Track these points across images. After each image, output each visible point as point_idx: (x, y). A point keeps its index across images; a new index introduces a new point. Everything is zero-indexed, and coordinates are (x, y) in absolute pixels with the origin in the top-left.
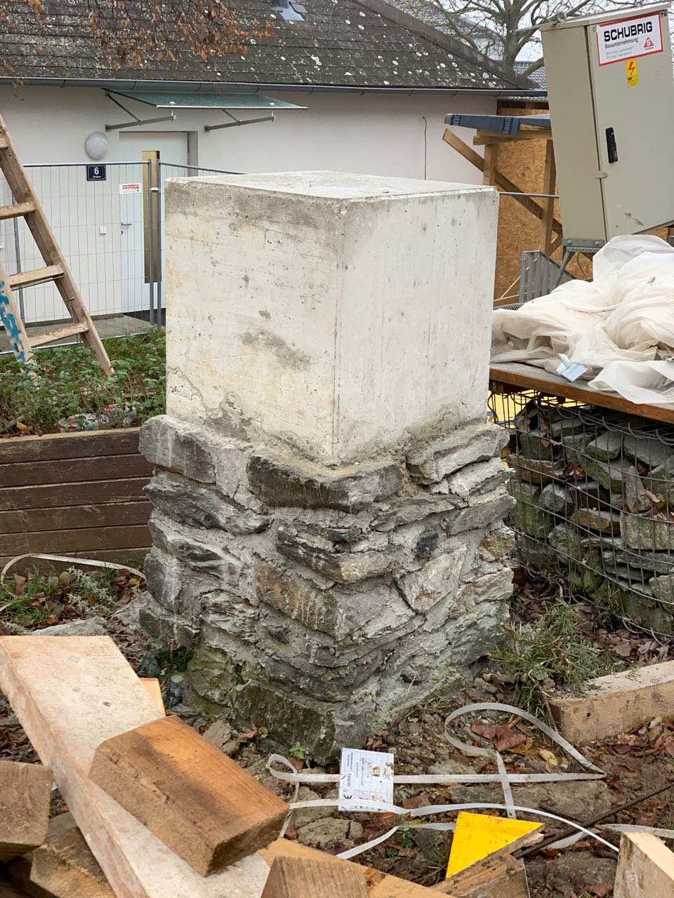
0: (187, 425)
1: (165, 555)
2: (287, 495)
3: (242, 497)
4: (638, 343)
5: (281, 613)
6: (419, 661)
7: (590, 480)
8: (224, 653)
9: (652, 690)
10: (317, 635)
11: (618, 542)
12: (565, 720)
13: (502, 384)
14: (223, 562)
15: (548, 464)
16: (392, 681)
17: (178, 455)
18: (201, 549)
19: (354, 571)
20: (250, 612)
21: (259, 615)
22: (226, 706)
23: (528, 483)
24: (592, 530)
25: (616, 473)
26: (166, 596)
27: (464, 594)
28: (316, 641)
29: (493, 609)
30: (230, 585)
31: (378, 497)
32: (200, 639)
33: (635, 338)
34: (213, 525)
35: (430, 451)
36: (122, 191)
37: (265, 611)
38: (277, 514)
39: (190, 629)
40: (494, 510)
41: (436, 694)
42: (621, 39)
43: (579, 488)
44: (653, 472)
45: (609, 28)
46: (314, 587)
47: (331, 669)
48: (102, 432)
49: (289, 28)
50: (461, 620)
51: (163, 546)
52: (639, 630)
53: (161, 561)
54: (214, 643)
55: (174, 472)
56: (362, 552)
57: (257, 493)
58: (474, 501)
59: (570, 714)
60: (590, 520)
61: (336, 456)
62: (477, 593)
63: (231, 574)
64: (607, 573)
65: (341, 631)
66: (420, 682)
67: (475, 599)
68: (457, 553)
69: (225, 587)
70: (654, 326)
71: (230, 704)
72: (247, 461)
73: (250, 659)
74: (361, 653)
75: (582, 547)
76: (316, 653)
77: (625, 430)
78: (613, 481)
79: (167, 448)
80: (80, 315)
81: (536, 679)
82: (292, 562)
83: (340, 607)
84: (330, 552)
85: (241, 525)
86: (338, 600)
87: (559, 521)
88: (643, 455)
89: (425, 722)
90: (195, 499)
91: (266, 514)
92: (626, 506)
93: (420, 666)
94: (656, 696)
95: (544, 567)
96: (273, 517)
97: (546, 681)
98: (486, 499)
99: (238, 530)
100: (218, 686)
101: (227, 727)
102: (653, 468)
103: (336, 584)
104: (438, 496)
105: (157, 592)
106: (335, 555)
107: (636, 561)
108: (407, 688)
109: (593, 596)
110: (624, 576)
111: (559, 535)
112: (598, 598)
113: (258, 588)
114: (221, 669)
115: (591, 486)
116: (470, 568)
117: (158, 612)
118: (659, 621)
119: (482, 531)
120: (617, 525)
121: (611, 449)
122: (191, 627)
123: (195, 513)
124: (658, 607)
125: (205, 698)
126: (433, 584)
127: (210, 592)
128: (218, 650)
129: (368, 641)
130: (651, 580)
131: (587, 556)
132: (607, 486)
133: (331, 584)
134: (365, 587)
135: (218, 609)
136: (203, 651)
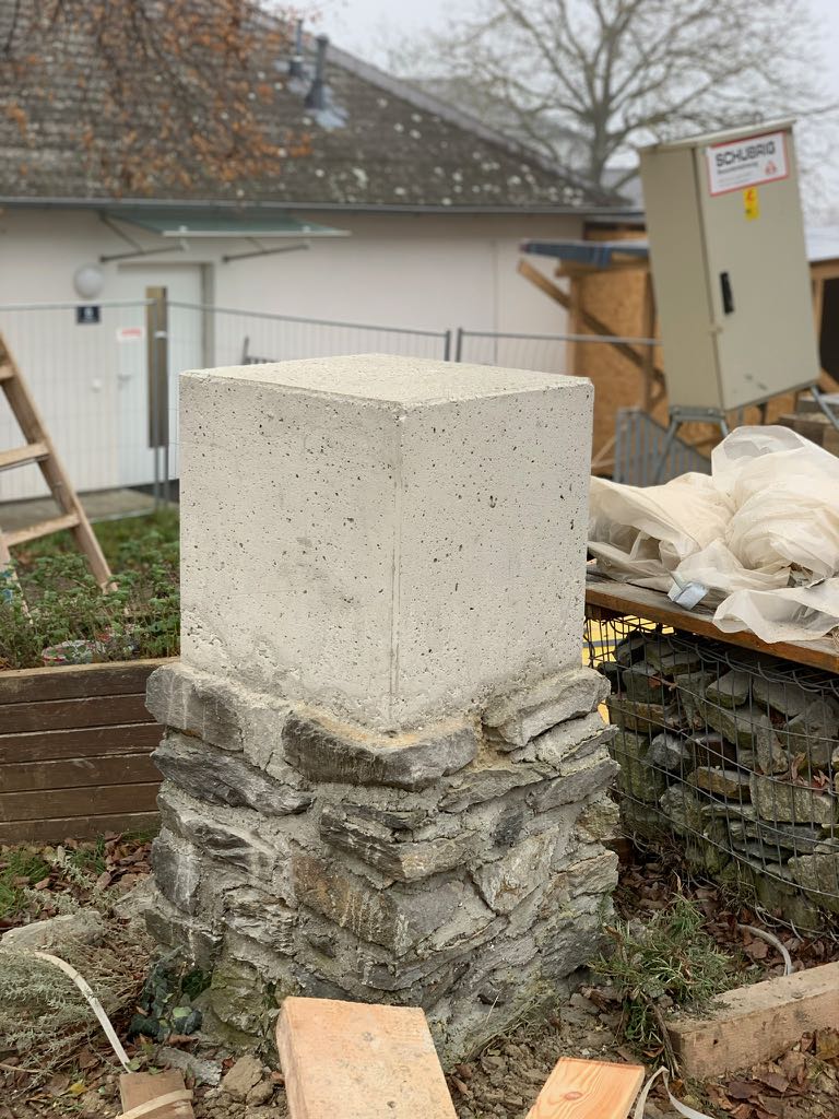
0: (207, 676)
1: (178, 840)
2: (333, 768)
3: (276, 769)
4: (767, 563)
5: (326, 919)
6: (500, 976)
7: (711, 731)
8: (253, 968)
9: (794, 1008)
10: (372, 948)
11: (748, 811)
12: (686, 1050)
13: (600, 610)
14: (252, 851)
15: (658, 709)
16: (468, 1002)
17: (194, 714)
18: (225, 833)
19: (419, 865)
20: (286, 915)
21: (297, 920)
22: (255, 1035)
23: (633, 731)
24: (715, 795)
25: (744, 723)
26: (178, 892)
27: (556, 887)
28: (370, 956)
29: (592, 904)
30: (261, 879)
31: (448, 770)
32: (222, 948)
33: (763, 558)
34: (239, 802)
35: (511, 709)
36: (120, 338)
37: (305, 915)
38: (320, 791)
39: (210, 936)
40: (593, 780)
41: (522, 1017)
42: (737, 163)
43: (698, 741)
44: (791, 722)
45: (722, 150)
46: (368, 885)
47: (390, 992)
48: (97, 666)
49: (327, 136)
50: (553, 920)
51: (176, 829)
52: (777, 923)
53: (174, 847)
54: (241, 953)
55: (190, 735)
56: (428, 840)
57: (295, 764)
58: (567, 769)
59: (692, 1043)
60: (713, 782)
61: (394, 720)
62: (573, 885)
63: (262, 866)
64: (734, 849)
65: (402, 944)
66: (503, 1003)
67: (570, 893)
68: (546, 836)
69: (254, 882)
70: (787, 546)
71: (260, 1033)
72: (282, 724)
73: (287, 977)
74: (428, 970)
75: (702, 815)
76: (370, 972)
77: (754, 670)
78: (741, 734)
79: (181, 705)
80: (68, 506)
81: (648, 996)
82: (339, 853)
83: (401, 912)
84: (388, 842)
85: (275, 804)
86: (398, 902)
87: (673, 782)
88: (777, 702)
89: (509, 1056)
90: (216, 769)
91: (307, 790)
92: (758, 765)
93: (502, 982)
94: (799, 1015)
95: (654, 838)
96: (316, 794)
97: (661, 999)
98: (583, 765)
99: (270, 810)
100: (244, 1010)
101: (257, 1064)
102: (790, 718)
103: (396, 882)
104: (523, 765)
105: (167, 887)
106: (394, 846)
107: (772, 836)
108: (487, 1011)
109: (718, 878)
110: (757, 854)
111: (673, 799)
112: (724, 880)
113: (297, 885)
114: (248, 987)
115: (713, 738)
116: (564, 853)
117: (169, 913)
118: (801, 913)
119: (577, 807)
120: (746, 789)
121: (737, 693)
122: (211, 933)
123: (216, 787)
124: (799, 894)
125: (229, 1025)
126: (517, 877)
127: (234, 888)
128: (244, 963)
129: (436, 954)
130: (791, 860)
131: (709, 826)
132: (733, 739)
133: (389, 883)
134: (432, 885)
135: (245, 911)
136: (226, 964)
